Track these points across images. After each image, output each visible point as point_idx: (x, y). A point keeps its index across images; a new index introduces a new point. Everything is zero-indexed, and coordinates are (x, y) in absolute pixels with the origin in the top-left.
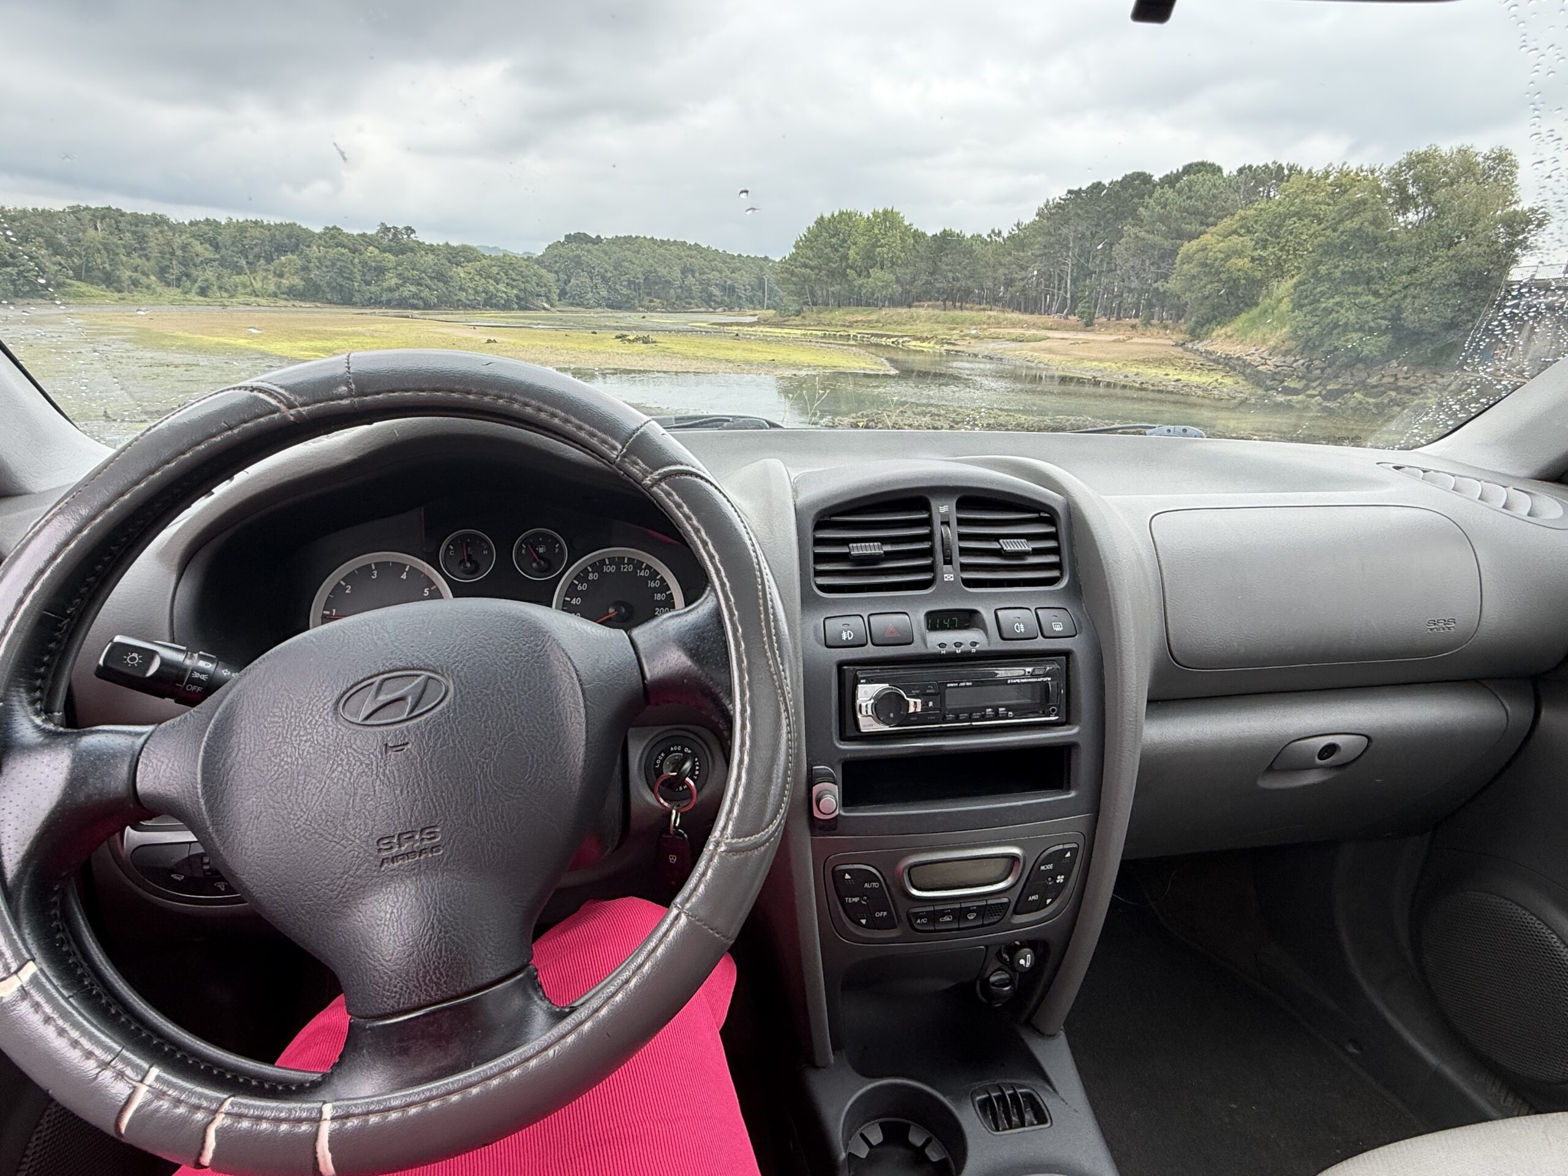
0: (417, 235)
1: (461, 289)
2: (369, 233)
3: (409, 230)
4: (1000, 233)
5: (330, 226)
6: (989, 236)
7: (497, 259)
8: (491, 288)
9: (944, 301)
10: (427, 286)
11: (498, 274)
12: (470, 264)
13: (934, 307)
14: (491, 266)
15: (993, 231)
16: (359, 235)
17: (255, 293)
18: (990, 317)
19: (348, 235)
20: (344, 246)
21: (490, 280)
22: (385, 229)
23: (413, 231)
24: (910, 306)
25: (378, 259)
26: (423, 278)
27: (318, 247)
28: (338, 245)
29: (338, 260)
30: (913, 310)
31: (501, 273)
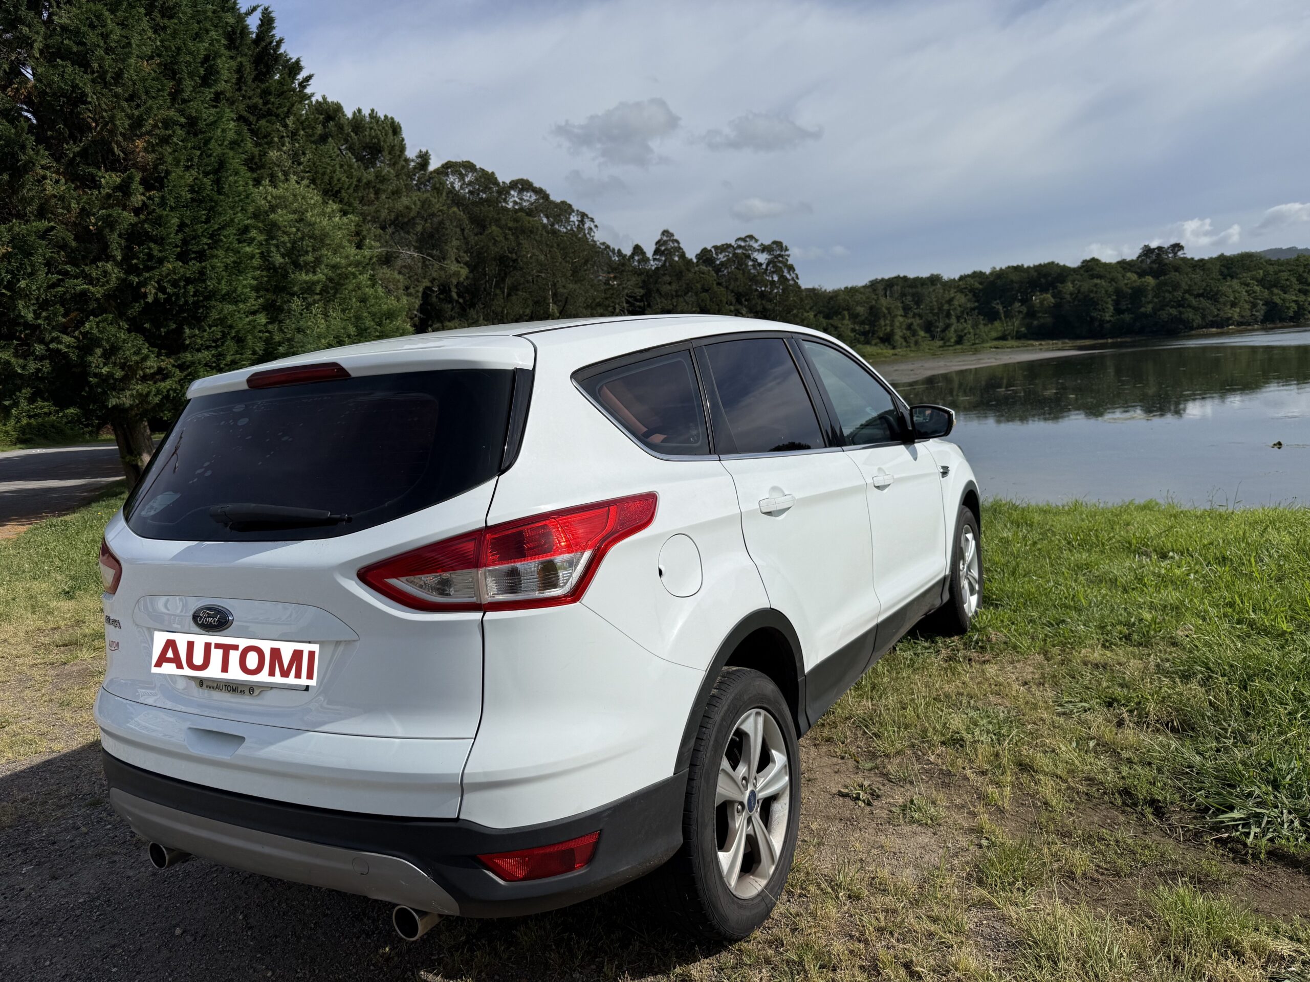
0: (1185, 251)
1: (1233, 305)
2: (1129, 259)
3: (1177, 247)
5: (1088, 258)
7: (1288, 262)
8: (1277, 300)
10: (1190, 306)
11: (1287, 280)
12: (1250, 274)
14: (1276, 273)
16: (1119, 263)
19: (1105, 264)
20: (1100, 277)
21: (1276, 291)
22: (1147, 251)
23: (1181, 248)
25: (1134, 285)
26: (1186, 299)
27: (1073, 282)
28: (1093, 277)
29: (1092, 291)
31: (1294, 280)
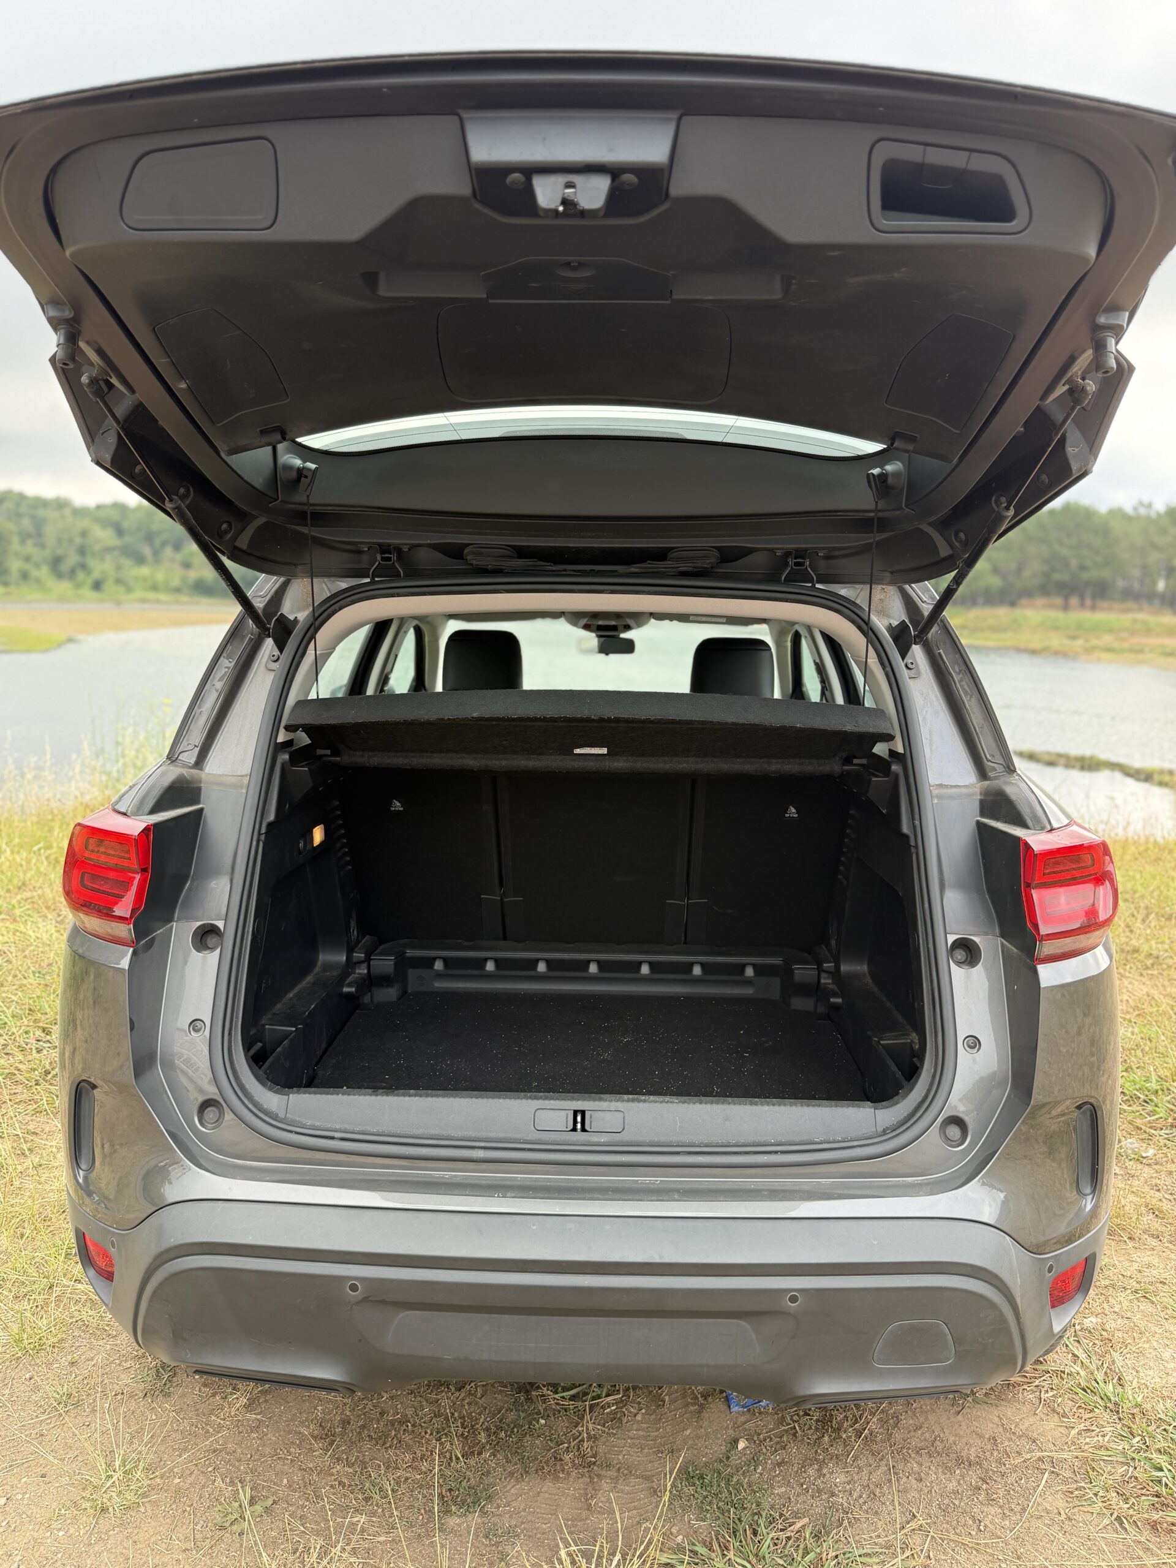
4: (1150, 506)
6: (1135, 509)
9: (1066, 598)
13: (1051, 607)
15: (1141, 503)
17: (155, 588)
18: (1135, 621)
24: (1013, 604)
30: (1018, 613)
